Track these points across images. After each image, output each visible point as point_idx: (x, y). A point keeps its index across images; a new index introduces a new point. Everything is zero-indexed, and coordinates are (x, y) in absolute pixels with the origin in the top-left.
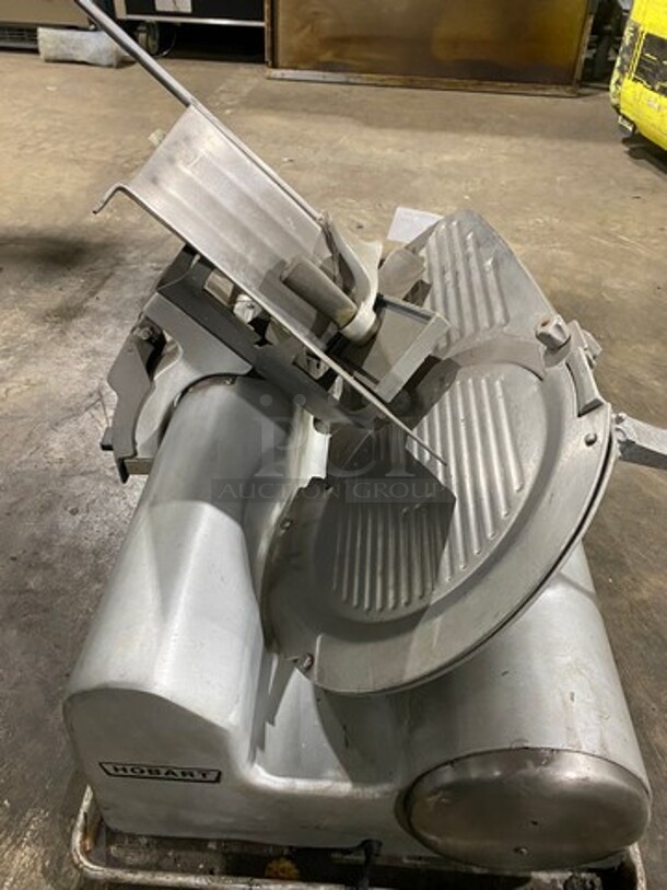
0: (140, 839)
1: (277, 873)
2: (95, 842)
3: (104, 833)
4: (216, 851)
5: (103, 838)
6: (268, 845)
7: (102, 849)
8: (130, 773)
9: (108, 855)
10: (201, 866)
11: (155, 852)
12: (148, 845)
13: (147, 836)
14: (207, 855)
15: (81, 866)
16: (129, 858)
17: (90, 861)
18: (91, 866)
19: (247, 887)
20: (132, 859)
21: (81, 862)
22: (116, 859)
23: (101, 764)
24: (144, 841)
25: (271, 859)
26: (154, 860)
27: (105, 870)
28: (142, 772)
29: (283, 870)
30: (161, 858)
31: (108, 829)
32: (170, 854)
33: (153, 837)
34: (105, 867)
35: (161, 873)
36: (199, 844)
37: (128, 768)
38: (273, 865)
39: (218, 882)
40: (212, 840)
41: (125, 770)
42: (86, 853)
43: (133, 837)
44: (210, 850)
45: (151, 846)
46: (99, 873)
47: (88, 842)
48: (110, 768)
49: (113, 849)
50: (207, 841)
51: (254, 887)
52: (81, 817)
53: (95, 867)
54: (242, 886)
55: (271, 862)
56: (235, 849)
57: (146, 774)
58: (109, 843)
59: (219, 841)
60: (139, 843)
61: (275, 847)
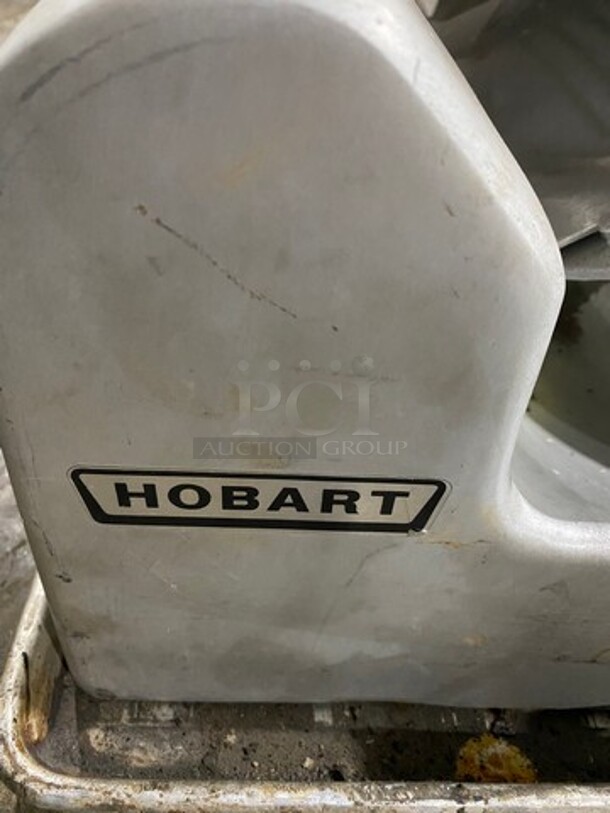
0: (155, 710)
1: (483, 768)
2: (52, 720)
3: (72, 700)
4: (332, 728)
5: (69, 712)
6: (447, 711)
7: (69, 734)
8: (166, 508)
9: (85, 750)
10: (308, 763)
11: (195, 737)
12: (176, 721)
13: (171, 704)
14: (316, 737)
15: (19, 778)
16: (136, 753)
17: (41, 763)
18: (50, 778)
19: (455, 805)
20: (144, 754)
21: (18, 769)
22: (104, 759)
23: (75, 475)
24: (166, 714)
25: (462, 737)
26: (197, 757)
27: (85, 784)
28: (204, 498)
29: (496, 761)
30: (213, 751)
31: (80, 692)
32: (231, 739)
33: (186, 705)
34: (80, 776)
35: (231, 786)
36: (291, 715)
37: (163, 486)
38: (470, 750)
39: (380, 797)
40: (321, 706)
41: (152, 500)
42: (33, 748)
43: (140, 706)
44: (321, 727)
45: (184, 724)
46: (70, 794)
47: (34, 721)
48: (104, 492)
49: (95, 735)
50: (308, 708)
51: (469, 805)
52: (16, 663)
53: (57, 779)
54: (441, 803)
55: (462, 744)
56: (379, 722)
57: (214, 509)
58: (85, 721)
59: (336, 707)
60: (155, 720)
61: (464, 712)
